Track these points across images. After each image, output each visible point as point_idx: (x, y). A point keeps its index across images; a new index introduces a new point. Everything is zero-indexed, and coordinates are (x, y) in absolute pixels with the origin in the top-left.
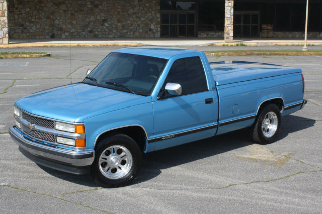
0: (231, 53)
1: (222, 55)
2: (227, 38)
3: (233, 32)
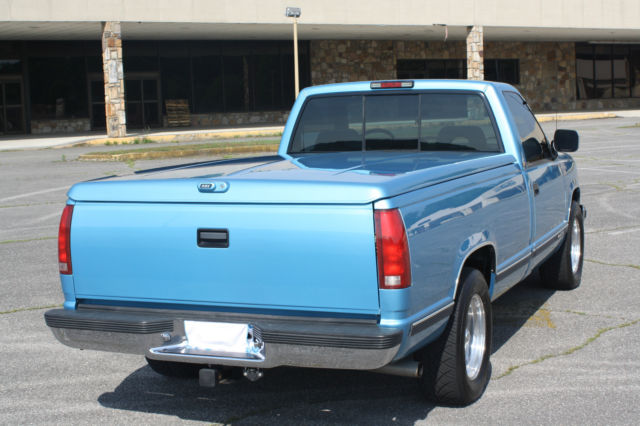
1: (136, 158)
2: (114, 128)
3: (124, 113)
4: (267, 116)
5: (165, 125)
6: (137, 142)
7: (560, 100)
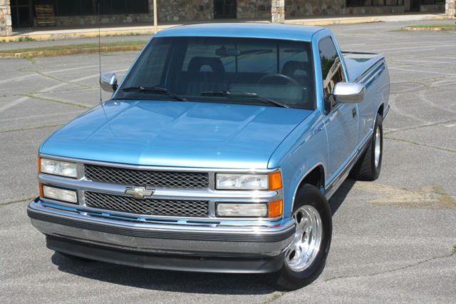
0: (48, 52)
1: (35, 56)
2: (3, 29)
3: (10, 18)
4: (114, 18)
5: (36, 25)
6: (21, 40)
7: (334, 7)
